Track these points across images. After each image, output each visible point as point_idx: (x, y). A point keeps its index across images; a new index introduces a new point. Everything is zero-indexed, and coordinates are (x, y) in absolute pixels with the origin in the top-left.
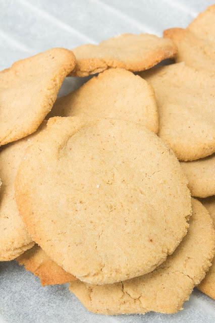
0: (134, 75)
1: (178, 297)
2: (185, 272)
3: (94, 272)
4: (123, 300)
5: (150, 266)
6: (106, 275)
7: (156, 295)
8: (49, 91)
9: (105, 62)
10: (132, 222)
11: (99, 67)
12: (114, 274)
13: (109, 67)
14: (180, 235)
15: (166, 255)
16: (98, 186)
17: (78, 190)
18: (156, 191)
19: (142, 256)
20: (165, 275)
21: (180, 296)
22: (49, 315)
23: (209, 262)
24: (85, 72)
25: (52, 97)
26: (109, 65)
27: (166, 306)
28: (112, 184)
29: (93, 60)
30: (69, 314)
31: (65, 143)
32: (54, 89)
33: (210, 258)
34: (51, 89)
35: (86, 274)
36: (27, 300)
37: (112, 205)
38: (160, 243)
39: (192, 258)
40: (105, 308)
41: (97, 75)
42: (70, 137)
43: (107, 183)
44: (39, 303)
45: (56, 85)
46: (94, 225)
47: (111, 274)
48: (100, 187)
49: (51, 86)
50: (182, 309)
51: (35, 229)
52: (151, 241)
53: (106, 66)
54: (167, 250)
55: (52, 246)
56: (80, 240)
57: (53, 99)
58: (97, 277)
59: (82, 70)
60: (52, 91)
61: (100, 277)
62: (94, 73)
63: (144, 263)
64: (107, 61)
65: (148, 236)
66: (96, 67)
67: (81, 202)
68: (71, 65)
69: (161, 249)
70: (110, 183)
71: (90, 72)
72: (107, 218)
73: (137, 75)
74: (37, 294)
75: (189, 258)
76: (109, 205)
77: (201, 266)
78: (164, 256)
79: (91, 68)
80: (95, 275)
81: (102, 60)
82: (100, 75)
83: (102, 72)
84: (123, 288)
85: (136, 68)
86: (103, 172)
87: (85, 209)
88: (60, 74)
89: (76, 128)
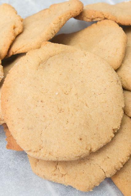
0: (119, 26)
1: (90, 182)
2: (101, 166)
3: (35, 150)
4: (54, 173)
5: (74, 156)
6: (42, 154)
7: (76, 176)
8: (54, 25)
9: (103, 15)
10: (71, 123)
11: (98, 17)
12: (47, 155)
13: (105, 19)
14: (105, 140)
15: (88, 151)
16: (57, 93)
17: (43, 93)
18: (98, 106)
19: (70, 148)
20: (88, 164)
21: (92, 182)
22: (11, 168)
23: (121, 164)
24: (89, 18)
25: (55, 29)
26: (106, 17)
27: (81, 185)
28: (68, 94)
29: (95, 12)
30: (23, 171)
31: (46, 60)
32: (58, 24)
33: (123, 162)
34: (56, 24)
35: (29, 150)
36: (1, 155)
37: (63, 108)
38: (87, 142)
39: (110, 158)
40: (43, 175)
41: (96, 22)
42: (51, 56)
43: (65, 93)
44: (8, 158)
45: (60, 22)
46: (45, 119)
47: (46, 154)
48: (58, 94)
49: (56, 22)
50: (91, 190)
51: (5, 111)
52: (81, 139)
53: (103, 17)
54: (90, 149)
55: (13, 125)
56: (32, 126)
57: (56, 31)
58: (36, 154)
59: (87, 16)
60: (56, 25)
61: (38, 154)
62: (95, 21)
63: (70, 153)
64: (105, 14)
65: (80, 136)
66: (96, 17)
67: (42, 101)
68: (76, 11)
69: (86, 147)
70: (66, 93)
71: (92, 19)
72: (56, 116)
73: (120, 27)
74: (9, 153)
75: (108, 158)
76: (60, 108)
77: (114, 165)
78: (87, 152)
79: (92, 16)
80: (34, 152)
81: (101, 13)
82: (98, 23)
83: (100, 21)
84: (57, 165)
85: (123, 22)
86: (64, 85)
87: (43, 107)
88: (66, 15)
89: (57, 52)
